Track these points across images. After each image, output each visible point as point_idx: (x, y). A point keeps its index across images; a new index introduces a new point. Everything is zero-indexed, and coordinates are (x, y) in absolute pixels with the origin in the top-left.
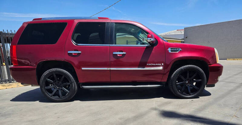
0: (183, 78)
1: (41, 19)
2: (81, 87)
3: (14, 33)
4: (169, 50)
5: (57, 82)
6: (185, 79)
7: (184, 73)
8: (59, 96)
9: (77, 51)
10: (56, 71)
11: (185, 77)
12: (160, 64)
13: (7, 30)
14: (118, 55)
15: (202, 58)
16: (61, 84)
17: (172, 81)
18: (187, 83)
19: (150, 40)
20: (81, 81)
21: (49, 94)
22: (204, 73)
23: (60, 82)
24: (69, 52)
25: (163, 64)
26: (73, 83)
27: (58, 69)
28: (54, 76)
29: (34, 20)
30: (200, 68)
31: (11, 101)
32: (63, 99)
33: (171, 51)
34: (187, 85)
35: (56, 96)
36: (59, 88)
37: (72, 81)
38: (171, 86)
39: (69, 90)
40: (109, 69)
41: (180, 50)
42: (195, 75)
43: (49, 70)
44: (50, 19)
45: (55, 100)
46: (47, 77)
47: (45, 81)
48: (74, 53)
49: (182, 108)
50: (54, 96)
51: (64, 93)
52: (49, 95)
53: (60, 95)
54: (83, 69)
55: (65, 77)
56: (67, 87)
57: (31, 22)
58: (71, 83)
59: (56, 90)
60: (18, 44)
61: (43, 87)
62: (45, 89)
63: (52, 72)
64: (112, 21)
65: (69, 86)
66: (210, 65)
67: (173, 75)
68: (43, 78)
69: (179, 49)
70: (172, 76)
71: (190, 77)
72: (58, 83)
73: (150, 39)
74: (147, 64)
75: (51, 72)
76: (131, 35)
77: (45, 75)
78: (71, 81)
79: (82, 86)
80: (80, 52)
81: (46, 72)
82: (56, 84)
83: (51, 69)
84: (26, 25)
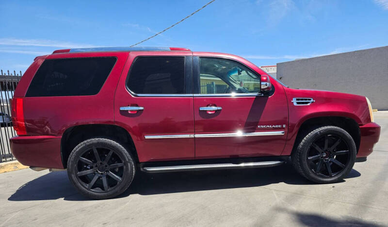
0: (317, 148)
1: (68, 50)
2: (142, 169)
3: (20, 75)
4: (294, 101)
5: (99, 162)
6: (322, 149)
7: (319, 140)
8: (103, 188)
9: (137, 106)
10: (98, 143)
11: (322, 146)
12: (280, 126)
13: (8, 71)
14: (210, 113)
15: (347, 114)
16: (106, 166)
17: (300, 153)
18: (325, 156)
19: (266, 85)
20: (143, 159)
21: (84, 184)
22: (353, 140)
23: (105, 163)
24: (122, 109)
25: (284, 126)
26: (129, 164)
27: (101, 139)
28: (94, 152)
29: (55, 52)
30: (345, 131)
31: (9, 199)
32: (110, 193)
33: (298, 103)
34: (325, 160)
35: (97, 188)
36: (102, 174)
37: (127, 160)
38: (299, 163)
39: (121, 176)
40: (192, 136)
41: (312, 101)
42: (338, 143)
43: (85, 141)
44: (84, 51)
45: (95, 196)
46: (82, 155)
47: (77, 161)
48: (132, 111)
49: (329, 202)
50: (93, 187)
51: (112, 183)
52: (84, 187)
53: (104, 186)
54: (147, 137)
55: (113, 153)
56: (117, 170)
57: (49, 56)
58: (126, 164)
59: (98, 177)
60: (26, 96)
61: (74, 171)
62: (77, 176)
63: (90, 145)
64: (194, 54)
65: (121, 168)
66: (362, 125)
67: (302, 143)
68: (73, 157)
69: (310, 100)
70: (300, 146)
71: (330, 146)
72: (101, 163)
73: (265, 83)
74: (259, 127)
75: (88, 146)
76: (217, 76)
77: (78, 150)
78: (125, 160)
79: (145, 168)
80: (141, 108)
81: (80, 144)
82: (96, 166)
83: (89, 140)
84: (41, 62)
